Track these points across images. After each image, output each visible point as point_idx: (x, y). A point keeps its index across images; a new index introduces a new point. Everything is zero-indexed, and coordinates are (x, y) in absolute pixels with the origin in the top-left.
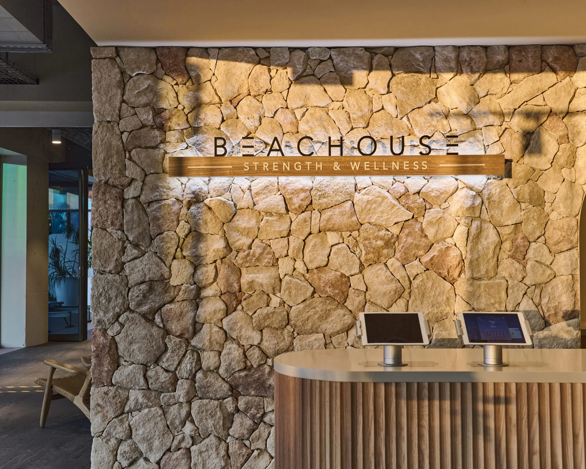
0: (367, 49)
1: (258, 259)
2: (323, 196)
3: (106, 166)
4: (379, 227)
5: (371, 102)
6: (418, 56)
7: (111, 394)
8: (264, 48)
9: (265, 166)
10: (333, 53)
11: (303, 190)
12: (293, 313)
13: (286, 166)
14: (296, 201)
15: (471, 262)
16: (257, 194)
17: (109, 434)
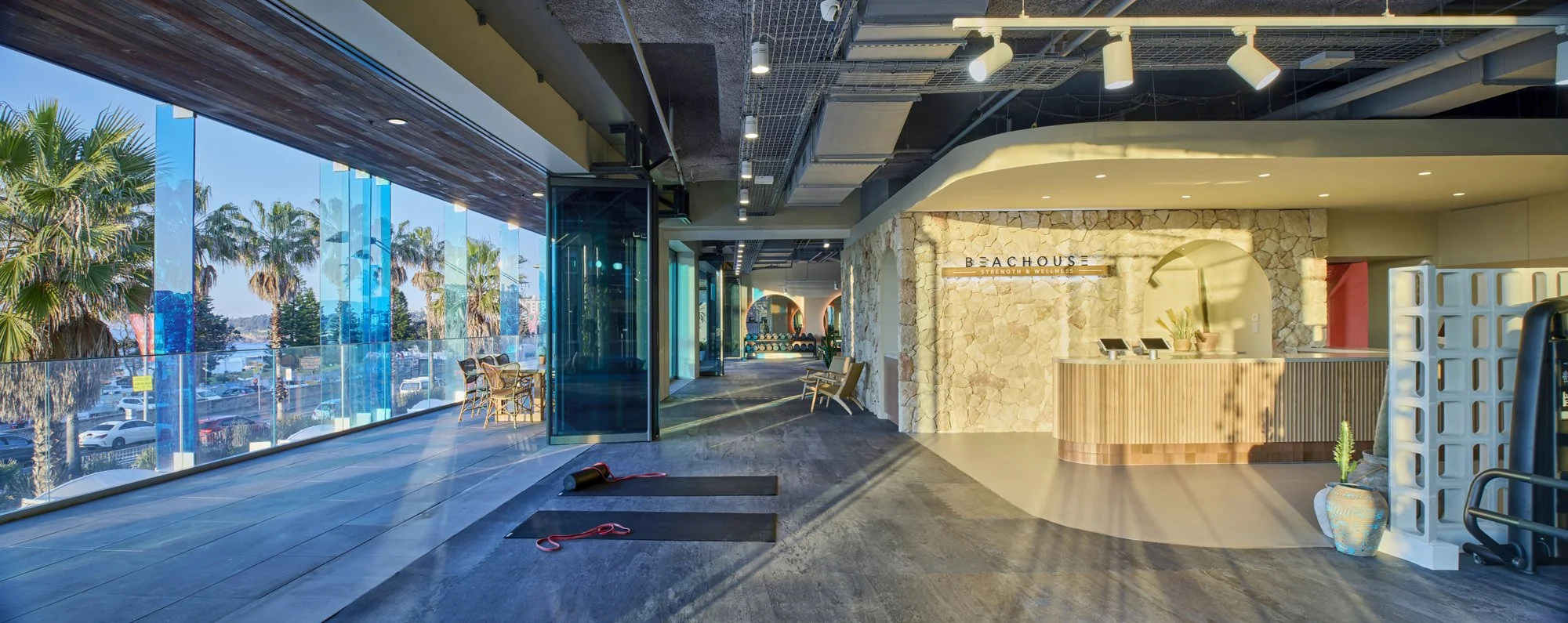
0: (1038, 212)
1: (983, 318)
2: (1017, 286)
3: (908, 272)
4: (1045, 301)
5: (1040, 238)
6: (1064, 215)
7: (911, 385)
8: (986, 212)
9: (992, 272)
10: (1021, 214)
11: (1006, 283)
12: (1001, 345)
13: (1003, 272)
14: (1003, 289)
15: (1090, 319)
16: (982, 285)
17: (910, 404)
